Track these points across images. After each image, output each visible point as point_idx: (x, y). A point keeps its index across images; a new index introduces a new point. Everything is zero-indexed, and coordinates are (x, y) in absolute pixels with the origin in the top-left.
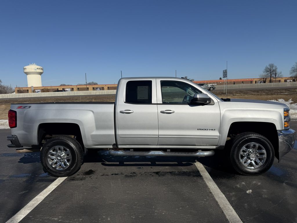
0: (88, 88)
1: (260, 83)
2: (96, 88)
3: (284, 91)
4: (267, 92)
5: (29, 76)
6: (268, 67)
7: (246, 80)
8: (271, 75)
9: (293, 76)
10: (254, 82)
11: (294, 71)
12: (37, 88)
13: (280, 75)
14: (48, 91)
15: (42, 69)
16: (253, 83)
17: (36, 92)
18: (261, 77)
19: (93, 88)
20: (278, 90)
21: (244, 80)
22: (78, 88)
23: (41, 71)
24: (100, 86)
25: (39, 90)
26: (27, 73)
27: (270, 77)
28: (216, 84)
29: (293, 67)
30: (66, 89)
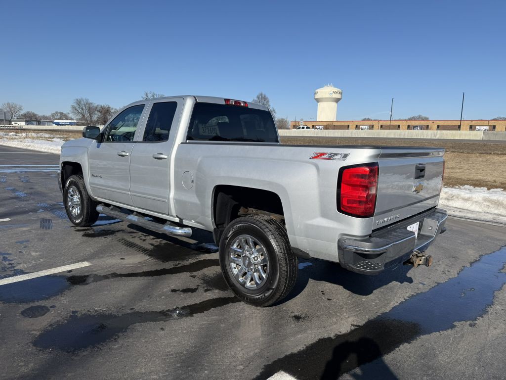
0: (399, 126)
2: (414, 127)
5: (320, 105)
12: (319, 123)
15: (340, 93)
19: (409, 126)
22: (381, 126)
23: (338, 96)
24: (423, 123)
26: (318, 100)
30: (361, 127)
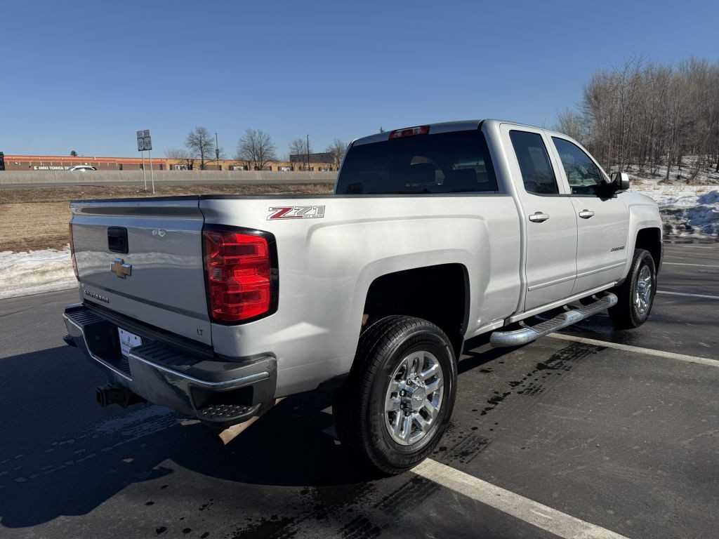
1: (181, 168)
6: (195, 134)
8: (202, 152)
9: (244, 158)
10: (168, 168)
11: (244, 148)
16: (165, 169)
18: (181, 157)
27: (200, 157)
29: (242, 138)
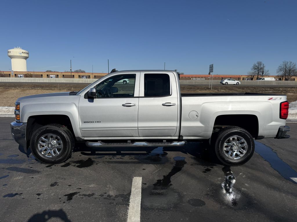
0: (74, 76)
1: (248, 80)
2: (82, 76)
3: (269, 89)
4: (252, 89)
5: (13, 60)
6: (256, 65)
7: (234, 76)
8: (258, 73)
9: (280, 75)
10: (242, 79)
11: (280, 70)
12: (20, 73)
13: (267, 73)
14: (31, 76)
15: (27, 53)
17: (19, 77)
18: (249, 75)
19: (79, 76)
20: (263, 88)
21: (232, 76)
22: (63, 76)
23: (26, 55)
24: (87, 74)
25: (22, 75)
26: (11, 57)
27: (257, 75)
28: (204, 79)
29: (280, 65)
30: (50, 76)
